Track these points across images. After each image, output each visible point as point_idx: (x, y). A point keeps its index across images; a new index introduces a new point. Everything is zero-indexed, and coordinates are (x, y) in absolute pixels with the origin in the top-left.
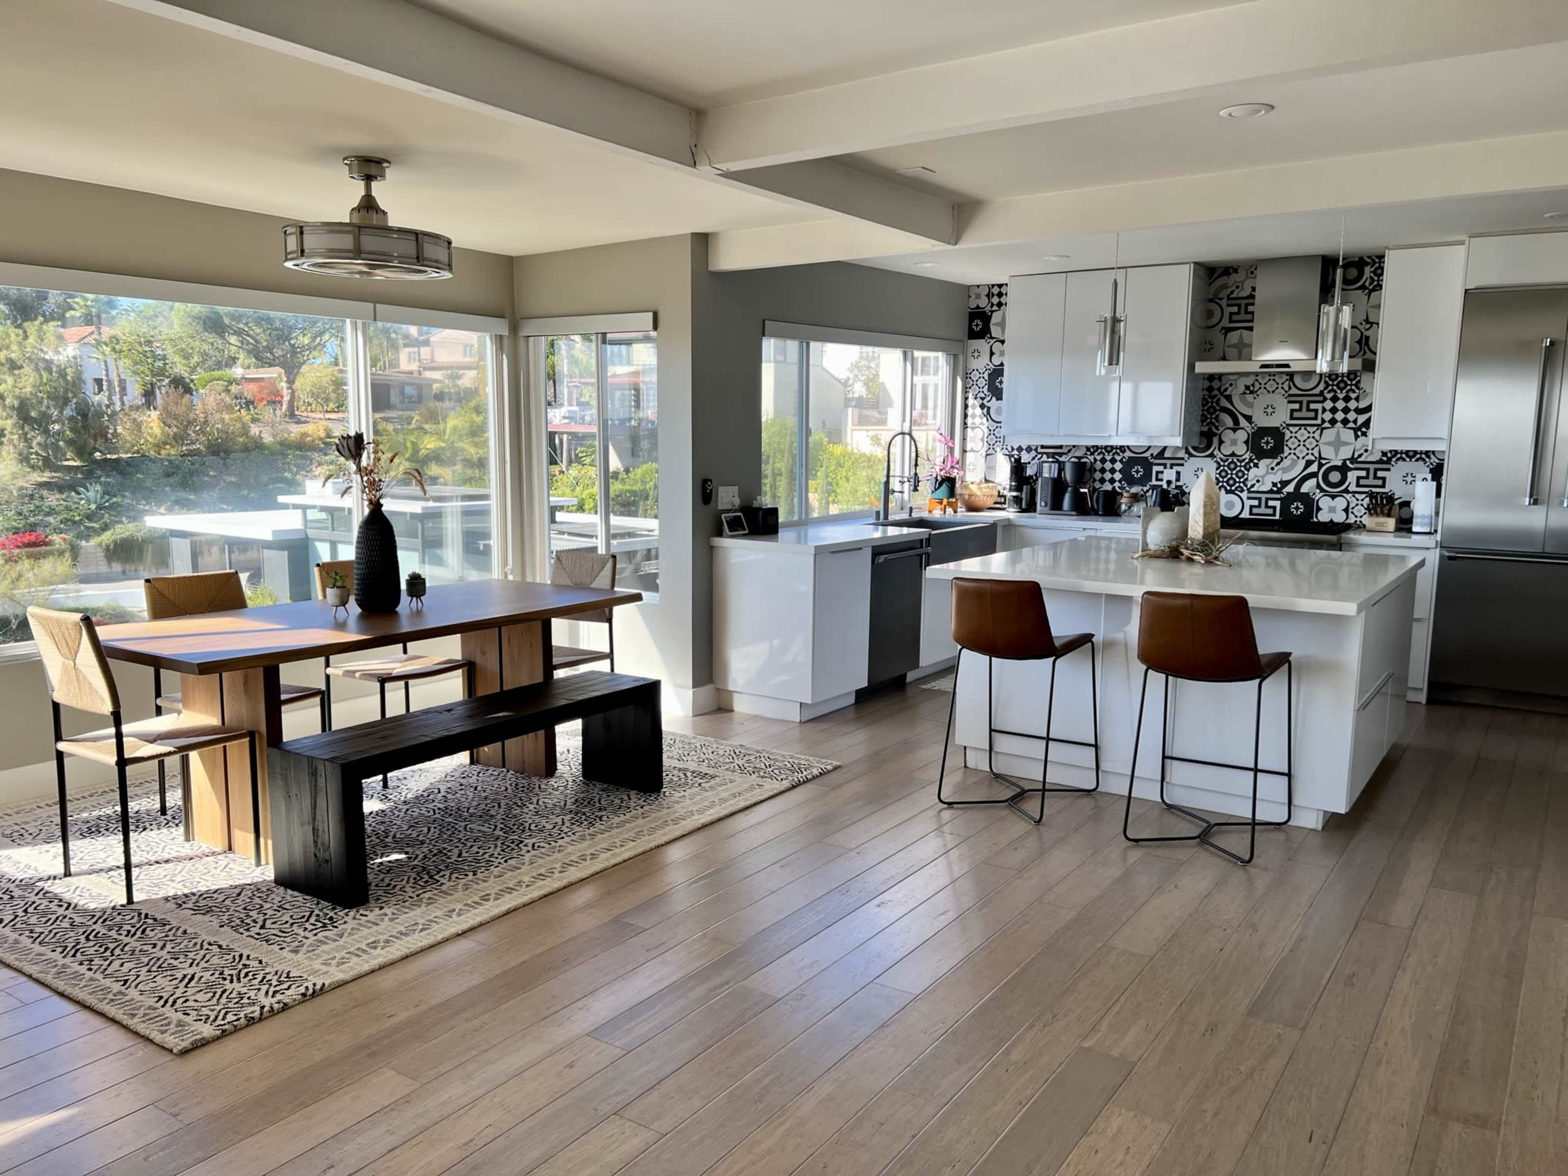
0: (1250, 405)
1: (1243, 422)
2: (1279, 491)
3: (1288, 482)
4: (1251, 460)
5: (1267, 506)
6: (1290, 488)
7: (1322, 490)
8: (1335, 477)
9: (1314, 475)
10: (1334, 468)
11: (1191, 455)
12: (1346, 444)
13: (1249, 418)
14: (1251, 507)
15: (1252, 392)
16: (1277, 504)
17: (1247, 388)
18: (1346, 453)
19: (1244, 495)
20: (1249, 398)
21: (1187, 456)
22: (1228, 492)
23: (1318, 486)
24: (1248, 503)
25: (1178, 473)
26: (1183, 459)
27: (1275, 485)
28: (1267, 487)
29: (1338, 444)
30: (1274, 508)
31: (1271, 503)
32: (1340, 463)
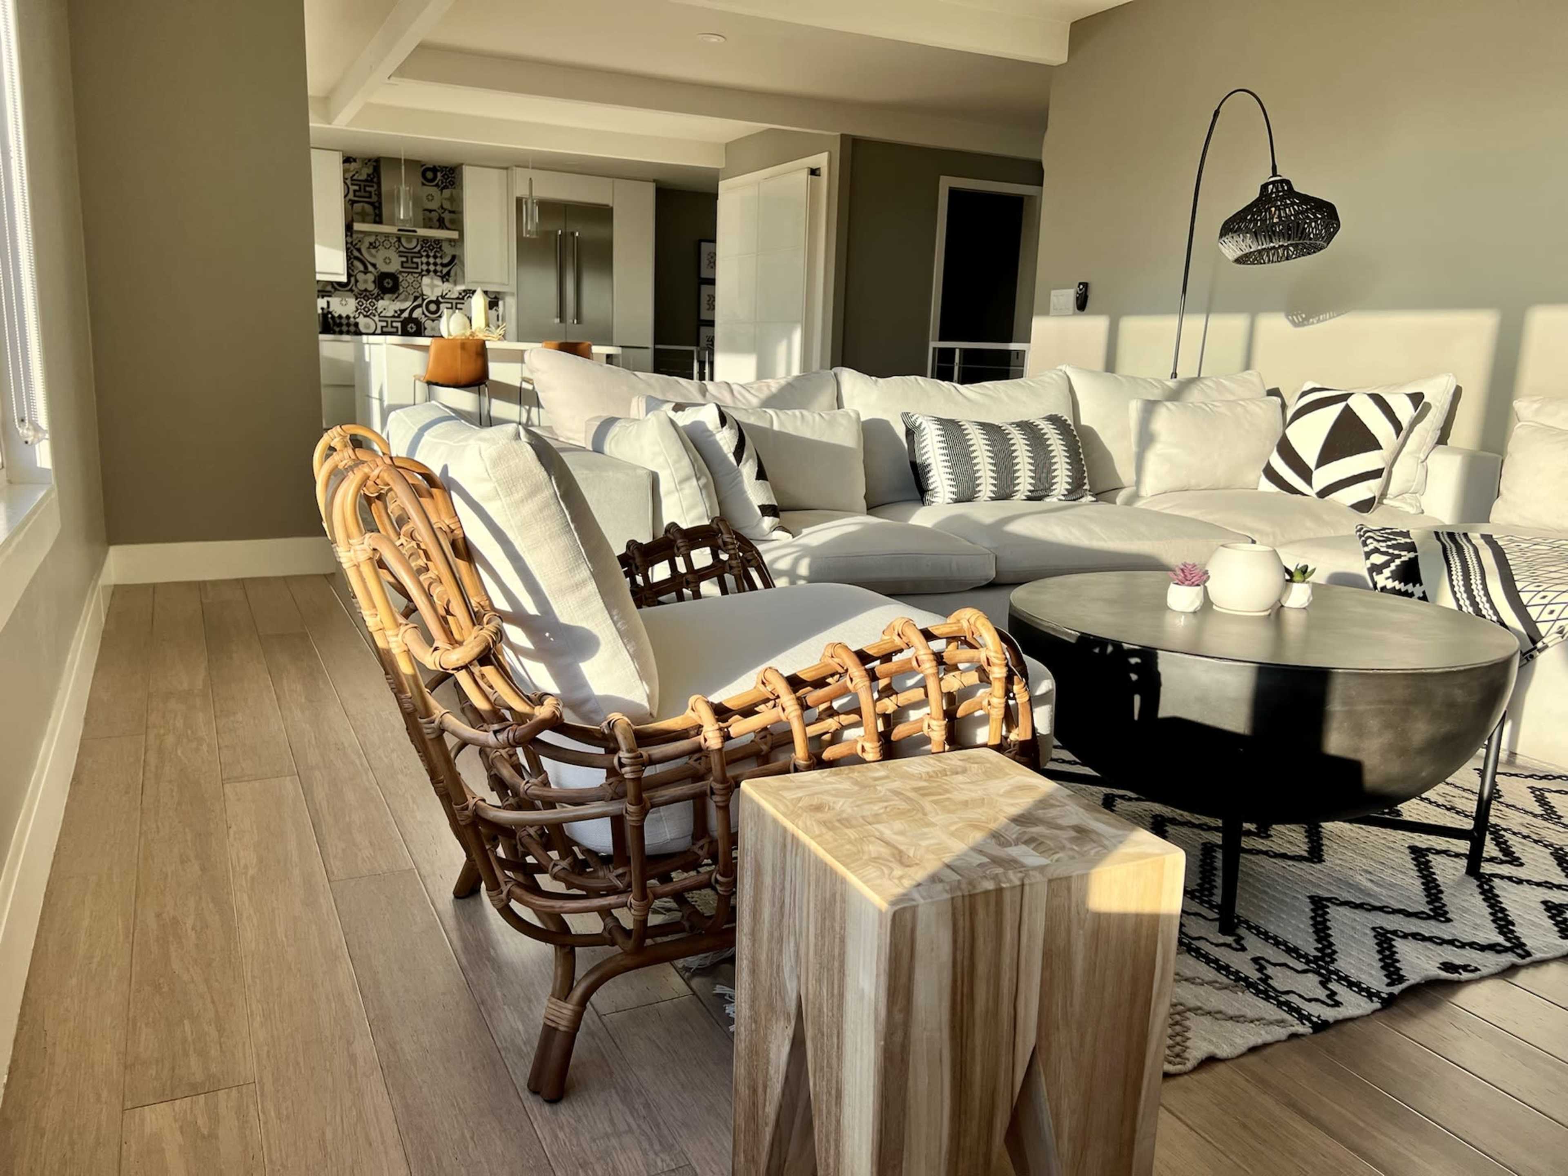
0: (374, 256)
1: (371, 268)
2: (399, 316)
3: (402, 311)
4: (378, 295)
5: (392, 327)
6: (406, 314)
7: (426, 316)
8: (433, 307)
9: (420, 306)
10: (431, 302)
11: (336, 289)
12: (437, 286)
13: (374, 265)
14: (382, 327)
15: (375, 247)
16: (399, 325)
17: (371, 244)
18: (438, 292)
19: (376, 318)
20: (373, 251)
21: (333, 290)
22: (365, 316)
23: (423, 313)
24: (380, 324)
25: (328, 303)
26: (330, 292)
27: (396, 312)
28: (391, 313)
29: (433, 286)
30: (397, 328)
31: (394, 324)
32: (435, 299)
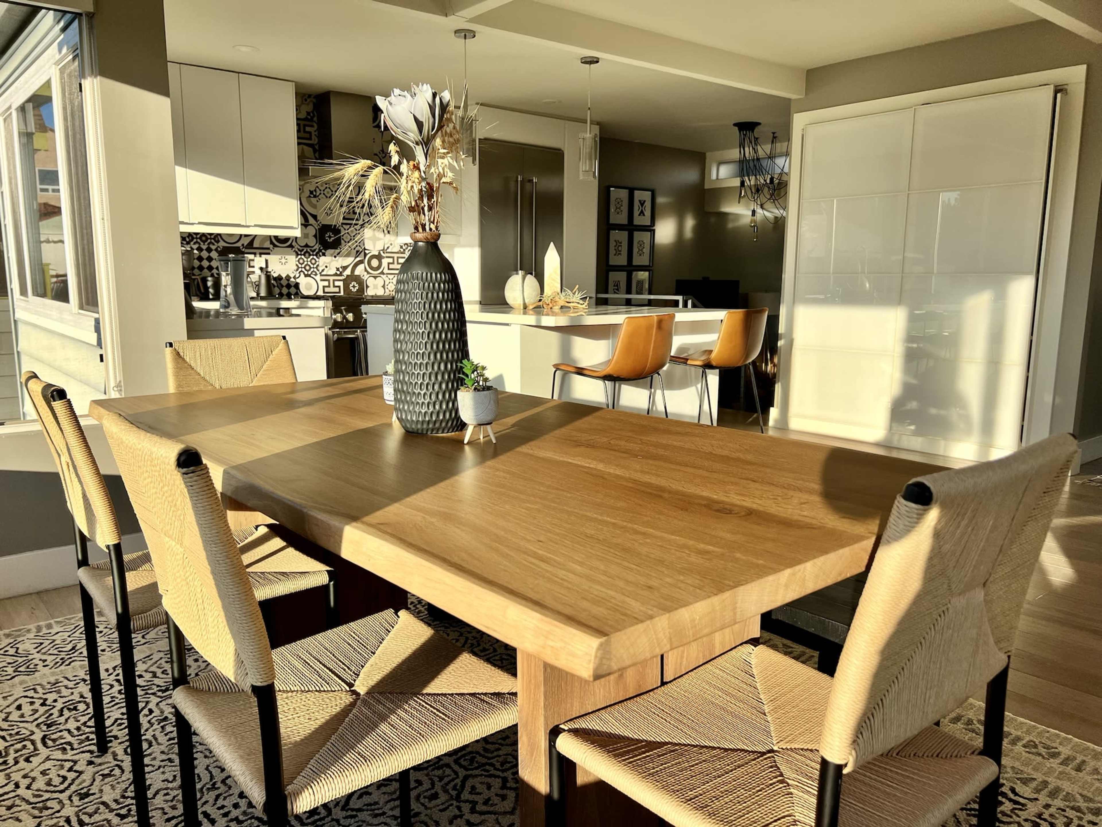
0: (315, 207)
1: (311, 220)
2: (341, 274)
3: (345, 268)
4: (320, 251)
5: (334, 286)
6: (348, 272)
7: (368, 273)
8: (375, 263)
9: (361, 262)
10: (373, 257)
11: (275, 246)
12: (379, 239)
13: (315, 217)
14: (324, 287)
15: (315, 196)
16: (341, 284)
17: (311, 192)
18: (379, 246)
19: (318, 278)
20: (314, 200)
21: (271, 246)
22: (306, 276)
23: (366, 270)
24: (322, 284)
25: (267, 261)
26: (268, 249)
27: (338, 269)
28: (333, 271)
29: (374, 239)
30: (339, 287)
31: (337, 283)
32: (377, 254)
